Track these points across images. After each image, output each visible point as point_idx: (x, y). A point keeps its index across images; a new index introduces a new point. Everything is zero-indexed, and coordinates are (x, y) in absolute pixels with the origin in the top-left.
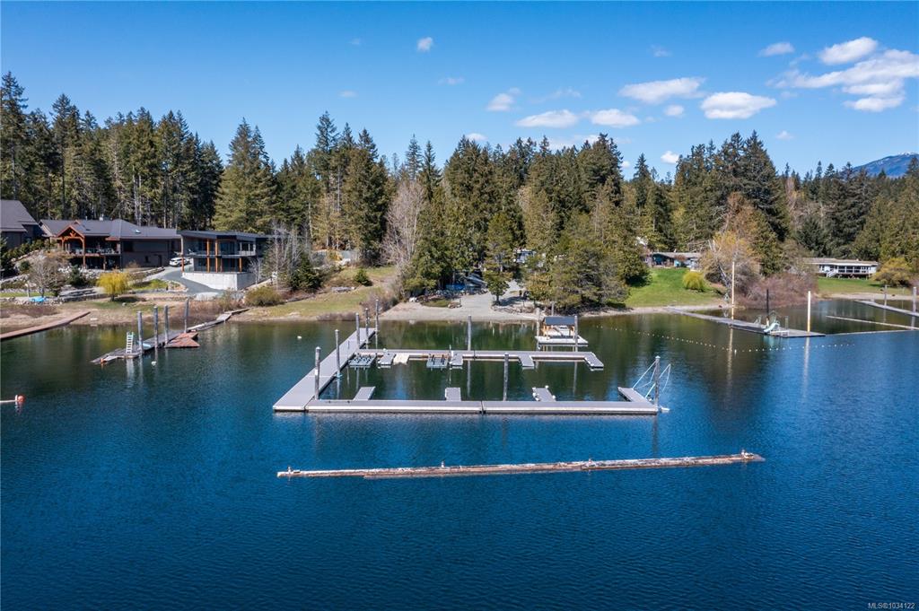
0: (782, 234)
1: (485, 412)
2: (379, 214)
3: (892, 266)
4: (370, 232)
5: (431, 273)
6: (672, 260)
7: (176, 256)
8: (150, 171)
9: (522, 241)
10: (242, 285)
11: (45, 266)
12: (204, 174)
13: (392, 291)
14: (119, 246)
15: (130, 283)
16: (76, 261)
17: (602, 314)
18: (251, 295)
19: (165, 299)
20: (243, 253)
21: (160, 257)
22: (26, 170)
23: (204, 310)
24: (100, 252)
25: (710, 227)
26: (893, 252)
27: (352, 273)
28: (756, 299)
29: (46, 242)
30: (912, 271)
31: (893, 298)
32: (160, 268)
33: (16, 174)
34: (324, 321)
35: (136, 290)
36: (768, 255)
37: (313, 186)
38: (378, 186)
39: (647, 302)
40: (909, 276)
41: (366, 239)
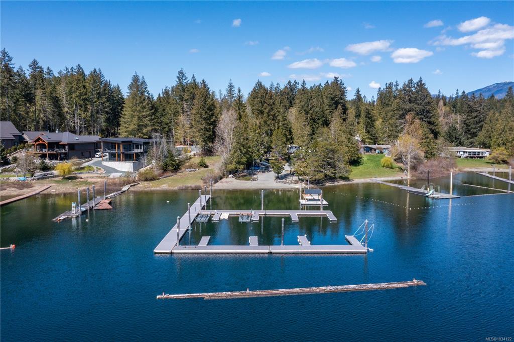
0: (436, 135)
1: (271, 253)
2: (212, 127)
3: (498, 152)
4: (207, 137)
5: (241, 162)
6: (375, 150)
7: (99, 152)
8: (84, 102)
9: (291, 141)
10: (136, 168)
11: (26, 160)
12: (114, 104)
13: (219, 171)
14: (67, 147)
15: (73, 168)
16: (43, 156)
17: (336, 183)
18: (141, 175)
19: (93, 177)
20: (136, 151)
21: (90, 152)
22: (15, 103)
23: (115, 184)
24: (57, 151)
25: (396, 131)
26: (498, 144)
27: (197, 160)
28: (422, 173)
29: (26, 145)
30: (509, 155)
31: (498, 171)
32: (90, 159)
33: (9, 106)
34: (181, 190)
35: (76, 172)
36: (428, 147)
37: (175, 110)
38: (211, 111)
39: (361, 176)
40: (508, 158)
41: (204, 141)
